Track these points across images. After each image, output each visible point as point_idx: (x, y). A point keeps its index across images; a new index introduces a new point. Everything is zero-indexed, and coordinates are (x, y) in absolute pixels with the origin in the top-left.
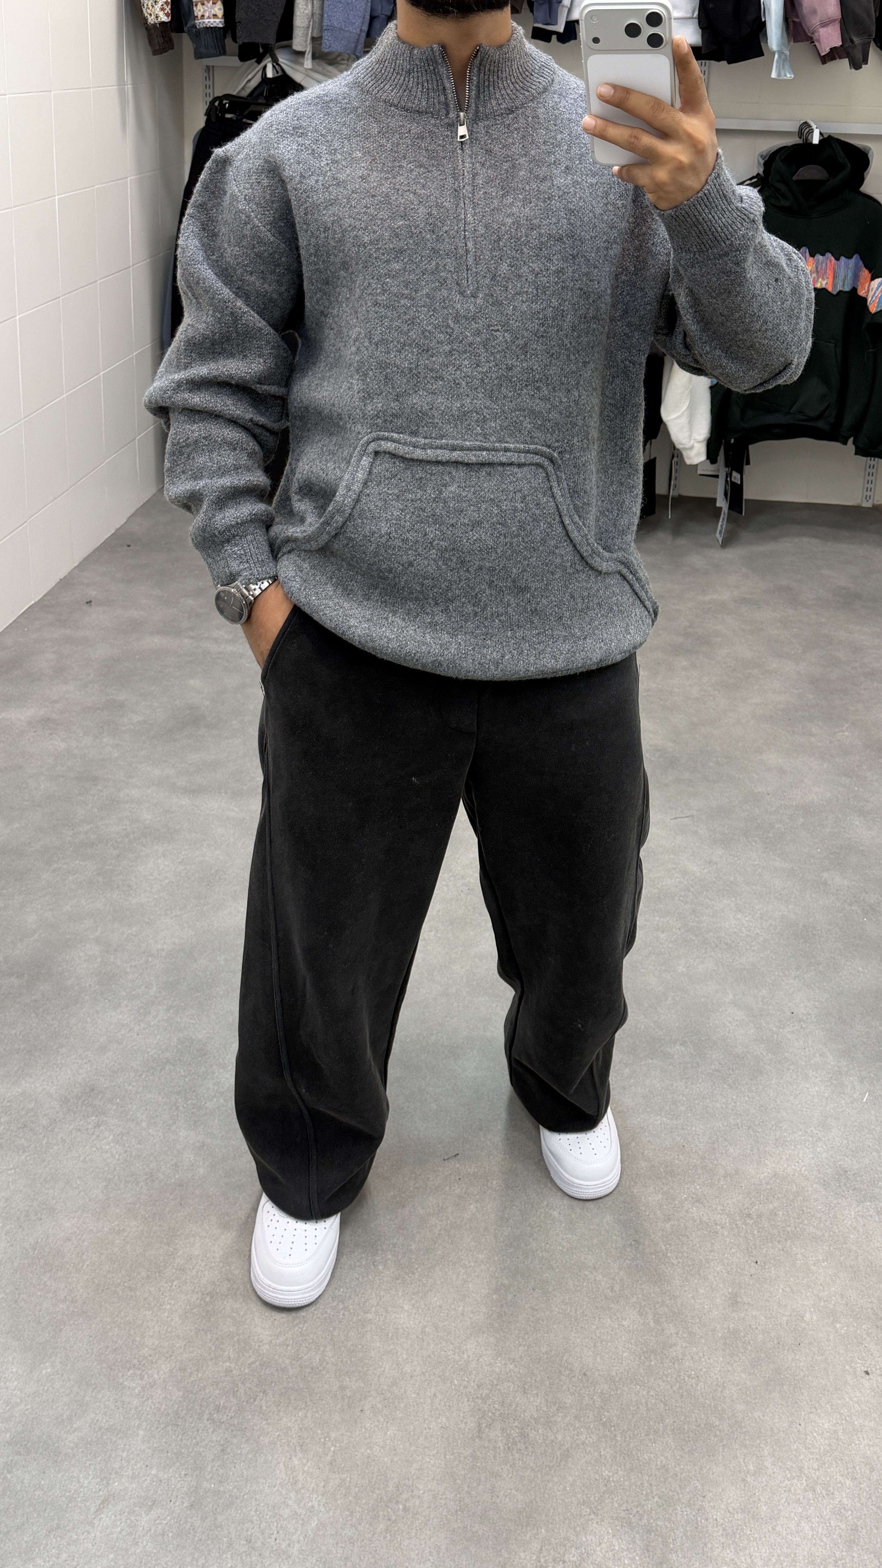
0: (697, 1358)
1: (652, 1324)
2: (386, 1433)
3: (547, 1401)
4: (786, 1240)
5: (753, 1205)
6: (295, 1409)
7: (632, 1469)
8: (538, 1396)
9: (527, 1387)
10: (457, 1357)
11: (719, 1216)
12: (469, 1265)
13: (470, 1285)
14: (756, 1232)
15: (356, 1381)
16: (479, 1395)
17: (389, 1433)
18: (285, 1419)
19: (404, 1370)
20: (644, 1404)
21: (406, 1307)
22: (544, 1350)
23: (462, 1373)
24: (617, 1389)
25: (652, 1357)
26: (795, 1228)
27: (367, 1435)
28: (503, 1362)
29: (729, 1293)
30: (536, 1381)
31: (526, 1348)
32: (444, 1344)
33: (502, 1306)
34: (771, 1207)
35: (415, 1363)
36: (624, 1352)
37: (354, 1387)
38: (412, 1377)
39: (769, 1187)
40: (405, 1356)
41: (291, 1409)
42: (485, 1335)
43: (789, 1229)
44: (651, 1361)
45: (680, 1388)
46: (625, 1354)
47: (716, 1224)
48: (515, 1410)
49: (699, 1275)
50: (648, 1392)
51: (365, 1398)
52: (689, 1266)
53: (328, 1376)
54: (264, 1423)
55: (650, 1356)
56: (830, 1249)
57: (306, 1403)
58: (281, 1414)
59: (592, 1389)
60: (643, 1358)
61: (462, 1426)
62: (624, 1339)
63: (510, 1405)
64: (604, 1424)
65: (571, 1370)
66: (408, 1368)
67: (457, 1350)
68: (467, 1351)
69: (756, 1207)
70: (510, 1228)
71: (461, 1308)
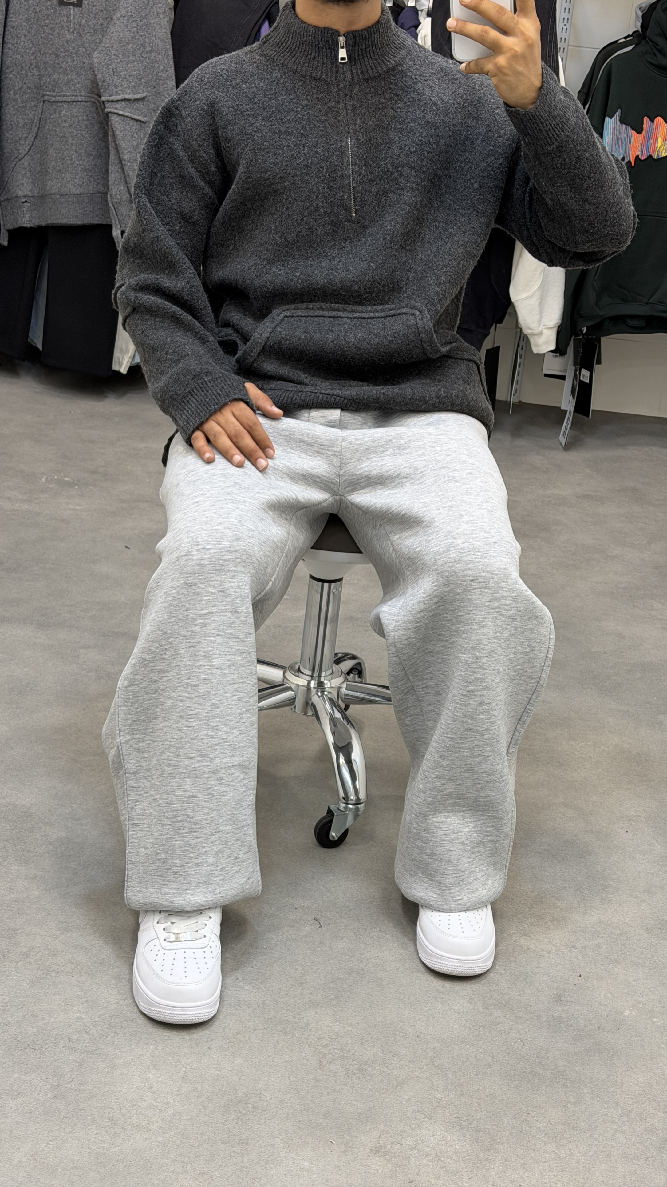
4: (609, 964)
5: (578, 940)
11: (546, 946)
14: (580, 958)
24: (448, 1047)
25: (481, 1030)
26: (618, 957)
27: (216, 1063)
28: (341, 1025)
29: (554, 994)
30: (372, 1038)
31: (363, 1018)
36: (454, 1025)
39: (594, 929)
47: (543, 951)
49: (526, 981)
69: (582, 942)
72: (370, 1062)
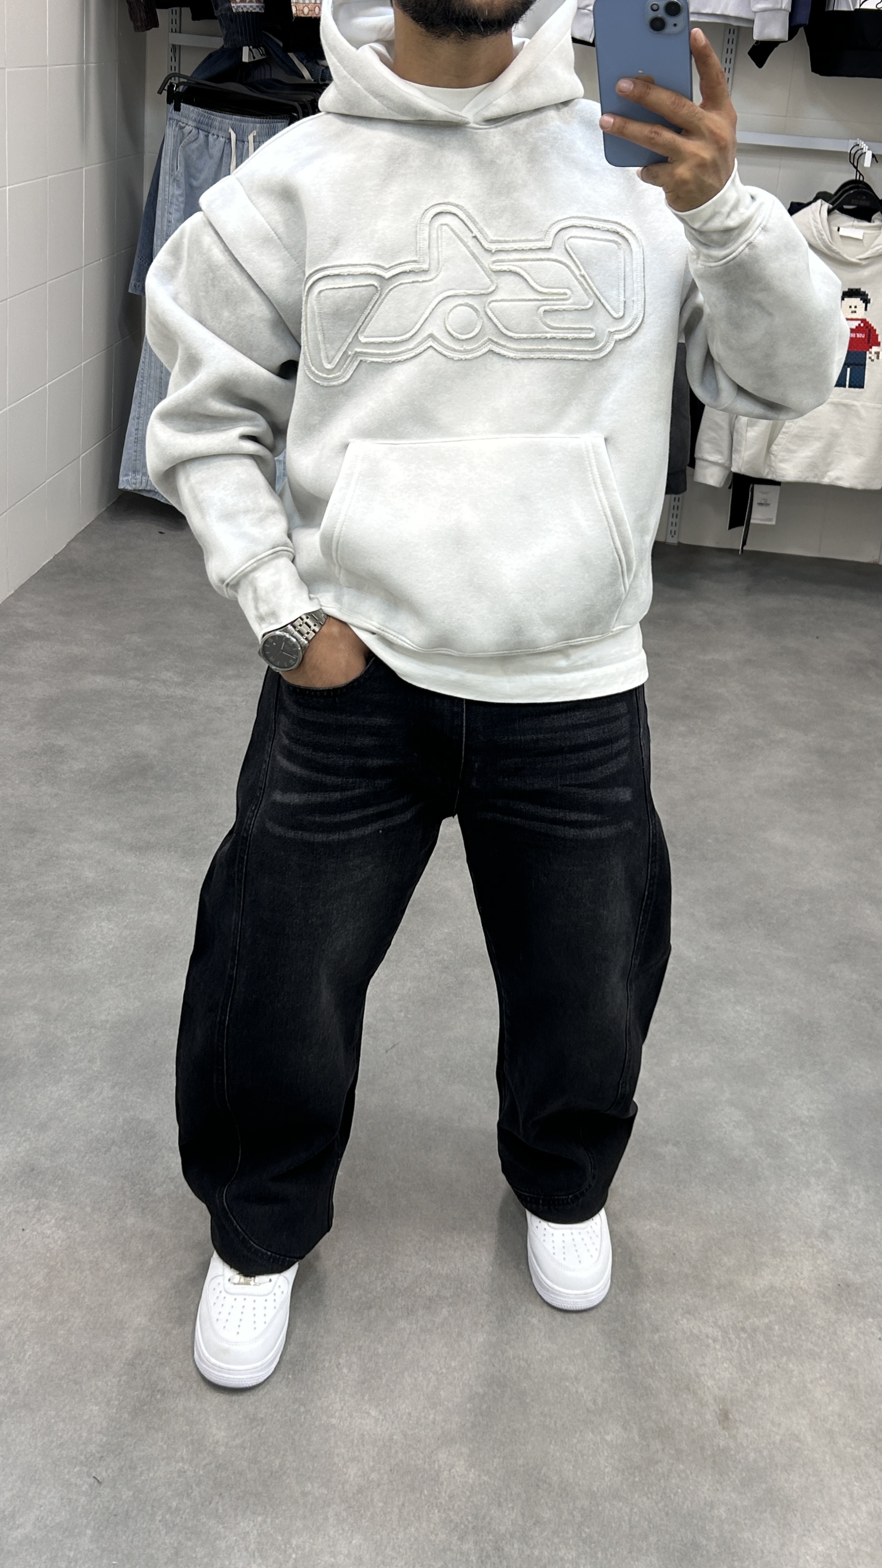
0: (683, 1475)
1: (637, 1439)
2: (351, 1542)
3: (523, 1515)
4: (782, 1356)
5: (747, 1318)
6: (254, 1513)
8: (513, 1509)
9: (502, 1500)
10: (427, 1466)
11: (711, 1329)
12: (440, 1372)
13: (442, 1393)
14: (749, 1346)
15: (319, 1488)
16: (451, 1507)
17: (354, 1542)
18: (242, 1524)
19: (371, 1479)
20: (627, 1522)
21: (373, 1413)
22: (520, 1462)
23: (432, 1483)
24: (598, 1505)
25: (637, 1474)
26: (792, 1344)
27: (331, 1544)
28: (477, 1473)
29: (720, 1410)
30: (511, 1494)
31: (501, 1459)
32: (413, 1453)
33: (476, 1416)
34: (766, 1320)
35: (382, 1471)
36: (606, 1467)
37: (317, 1494)
38: (379, 1486)
39: (765, 1300)
40: (371, 1464)
41: (249, 1513)
42: (458, 1446)
43: (785, 1344)
44: (635, 1477)
45: (666, 1506)
46: (607, 1470)
47: (707, 1337)
48: (489, 1523)
49: (689, 1390)
50: (631, 1510)
51: (329, 1506)
52: (677, 1380)
53: (288, 1481)
54: (221, 1526)
55: (634, 1473)
56: (828, 1367)
57: (265, 1508)
58: (239, 1518)
59: (571, 1505)
60: (626, 1474)
61: (432, 1537)
62: (606, 1454)
63: (484, 1518)
64: (585, 1541)
65: (550, 1485)
66: (374, 1476)
67: (427, 1460)
68: (438, 1461)
69: (751, 1321)
70: (485, 1336)
71: (432, 1417)
72: (508, 1536)
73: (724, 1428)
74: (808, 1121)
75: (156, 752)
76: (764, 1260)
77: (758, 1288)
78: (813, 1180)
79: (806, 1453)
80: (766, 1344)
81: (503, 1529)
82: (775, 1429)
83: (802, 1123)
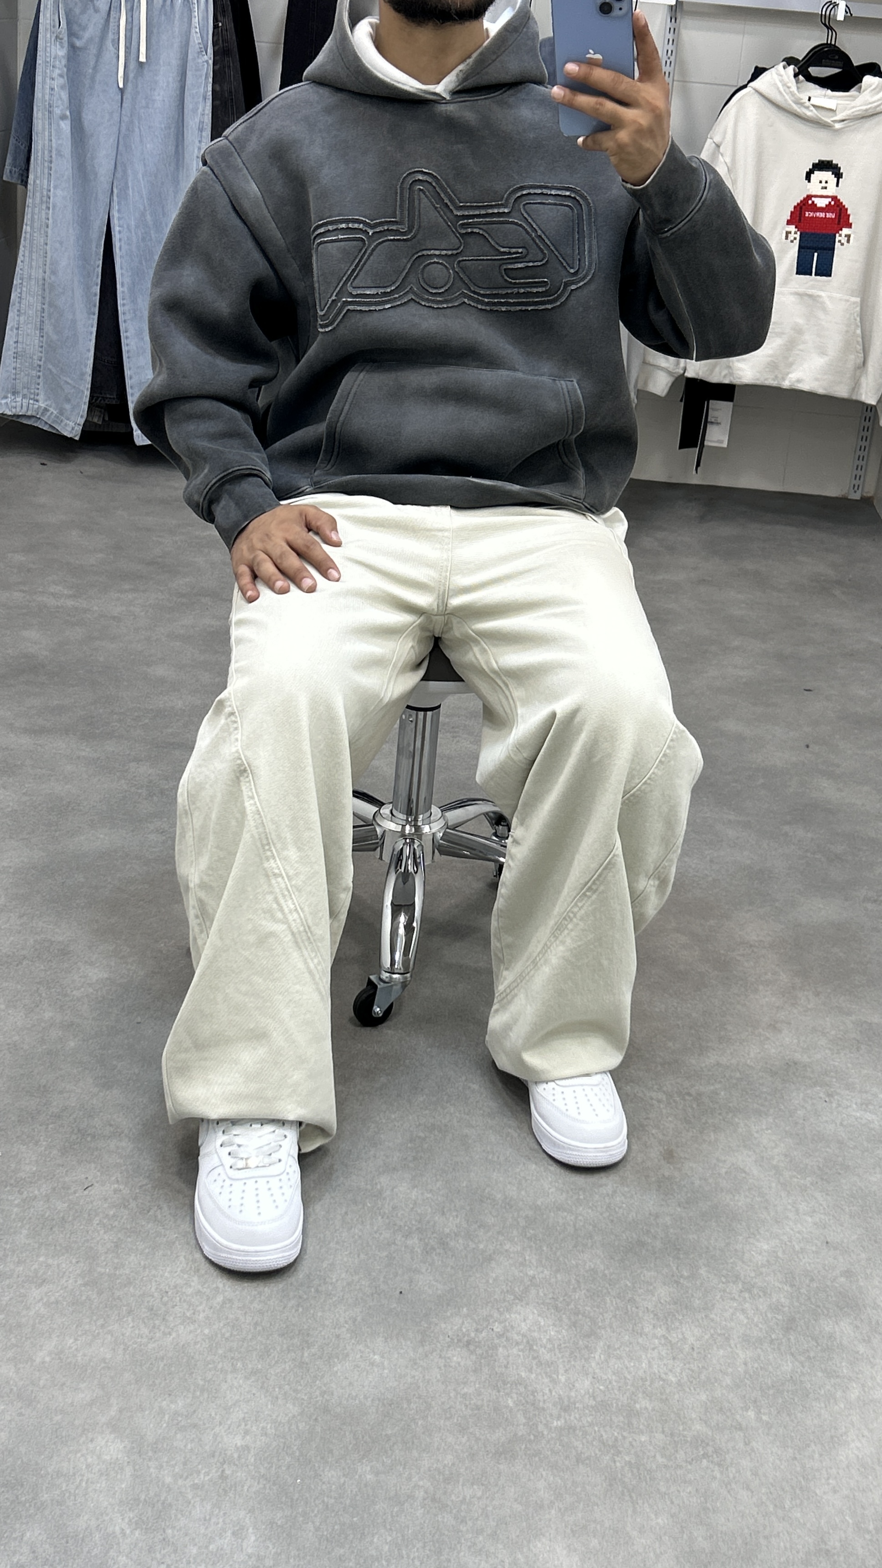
3: (467, 1221)
7: (558, 1271)
9: (445, 1210)
16: (394, 1215)
20: (572, 1226)
22: (464, 1184)
26: (738, 1104)
46: (551, 1190)
48: (433, 1226)
50: (576, 1218)
56: (774, 1121)
61: (377, 1236)
63: (428, 1222)
64: (530, 1239)
65: (494, 1200)
72: (453, 1235)
73: (668, 1163)
74: (757, 944)
75: (48, 653)
76: (709, 1044)
77: (703, 1065)
78: (761, 987)
79: (751, 1181)
80: (711, 1104)
81: (447, 1230)
82: (721, 1165)
83: (751, 946)
